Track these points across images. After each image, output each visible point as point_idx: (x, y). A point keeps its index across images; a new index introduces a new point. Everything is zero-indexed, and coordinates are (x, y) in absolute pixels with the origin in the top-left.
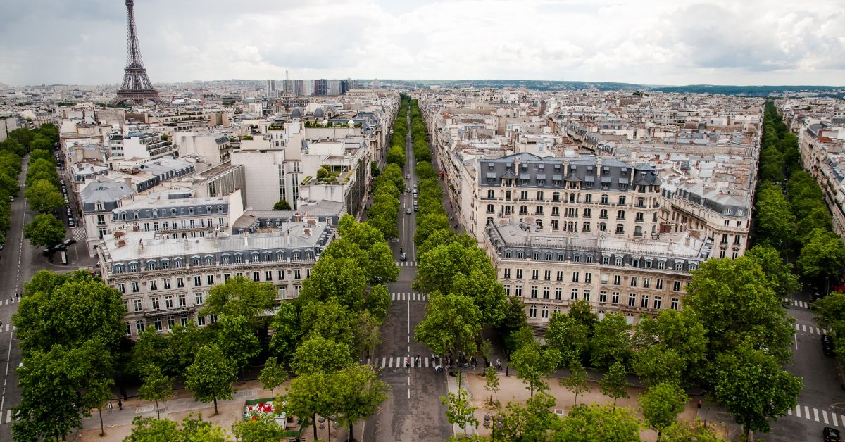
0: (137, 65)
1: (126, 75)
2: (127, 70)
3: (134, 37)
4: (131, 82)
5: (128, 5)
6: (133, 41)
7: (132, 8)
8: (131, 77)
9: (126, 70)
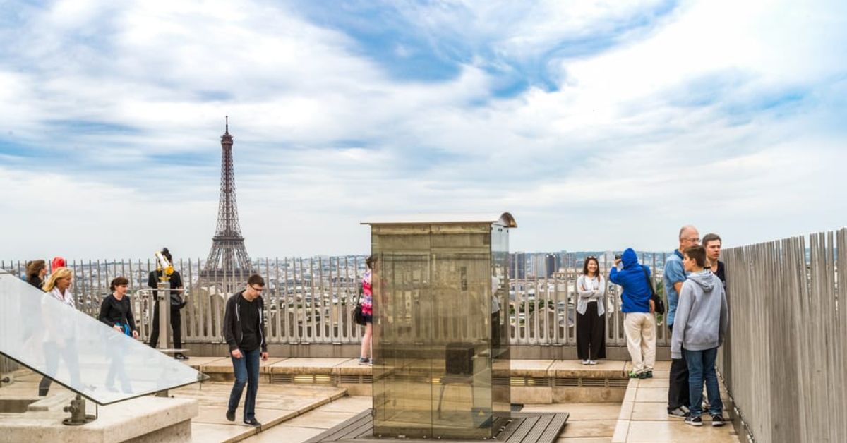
0: (231, 232)
1: (214, 248)
2: (216, 240)
3: (231, 191)
4: (221, 258)
5: (224, 145)
6: (228, 197)
7: (230, 148)
8: (222, 251)
9: (214, 240)
